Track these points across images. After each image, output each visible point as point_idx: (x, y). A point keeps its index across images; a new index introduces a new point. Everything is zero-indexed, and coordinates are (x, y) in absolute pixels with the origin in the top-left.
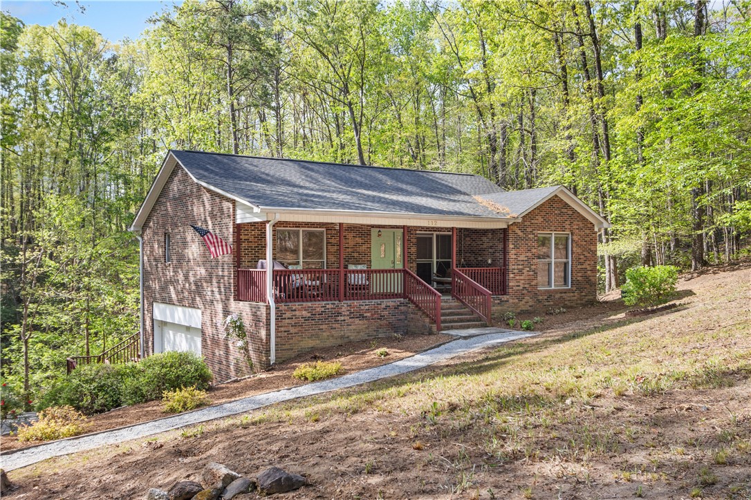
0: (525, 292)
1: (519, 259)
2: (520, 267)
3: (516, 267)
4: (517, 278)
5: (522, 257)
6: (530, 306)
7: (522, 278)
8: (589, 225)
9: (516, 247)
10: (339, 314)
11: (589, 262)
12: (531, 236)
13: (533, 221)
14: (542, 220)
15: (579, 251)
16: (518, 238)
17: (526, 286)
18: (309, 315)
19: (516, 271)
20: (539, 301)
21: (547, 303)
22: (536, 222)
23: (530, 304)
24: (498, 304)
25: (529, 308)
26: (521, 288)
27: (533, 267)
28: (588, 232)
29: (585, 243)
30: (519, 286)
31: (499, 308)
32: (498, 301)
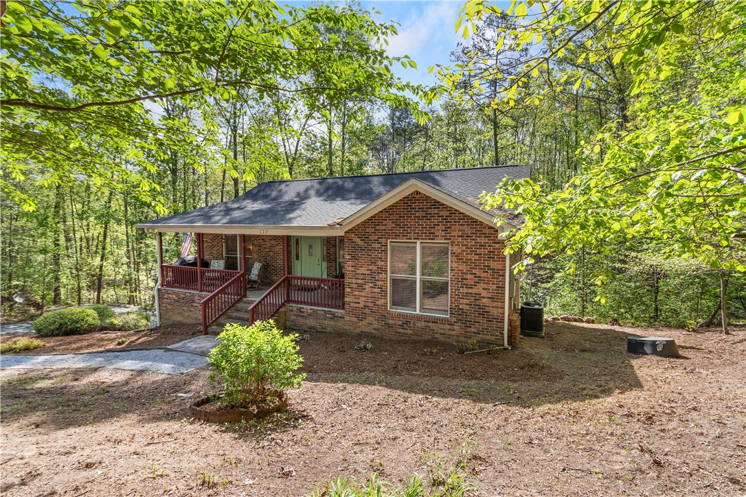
0: (367, 311)
1: (358, 271)
2: (360, 281)
3: (354, 281)
4: (357, 293)
5: (363, 270)
6: (375, 329)
7: (363, 294)
8: (487, 231)
9: (353, 258)
10: (193, 301)
11: (485, 286)
12: (377, 246)
13: (377, 227)
14: (394, 225)
15: (463, 267)
16: (356, 248)
17: (370, 304)
18: (177, 298)
19: (354, 286)
20: (390, 326)
21: (401, 331)
22: (383, 228)
23: (375, 326)
24: (331, 318)
25: (373, 331)
26: (361, 306)
27: (379, 283)
28: (483, 240)
29: (477, 257)
30: (359, 303)
31: (333, 323)
32: (331, 316)
